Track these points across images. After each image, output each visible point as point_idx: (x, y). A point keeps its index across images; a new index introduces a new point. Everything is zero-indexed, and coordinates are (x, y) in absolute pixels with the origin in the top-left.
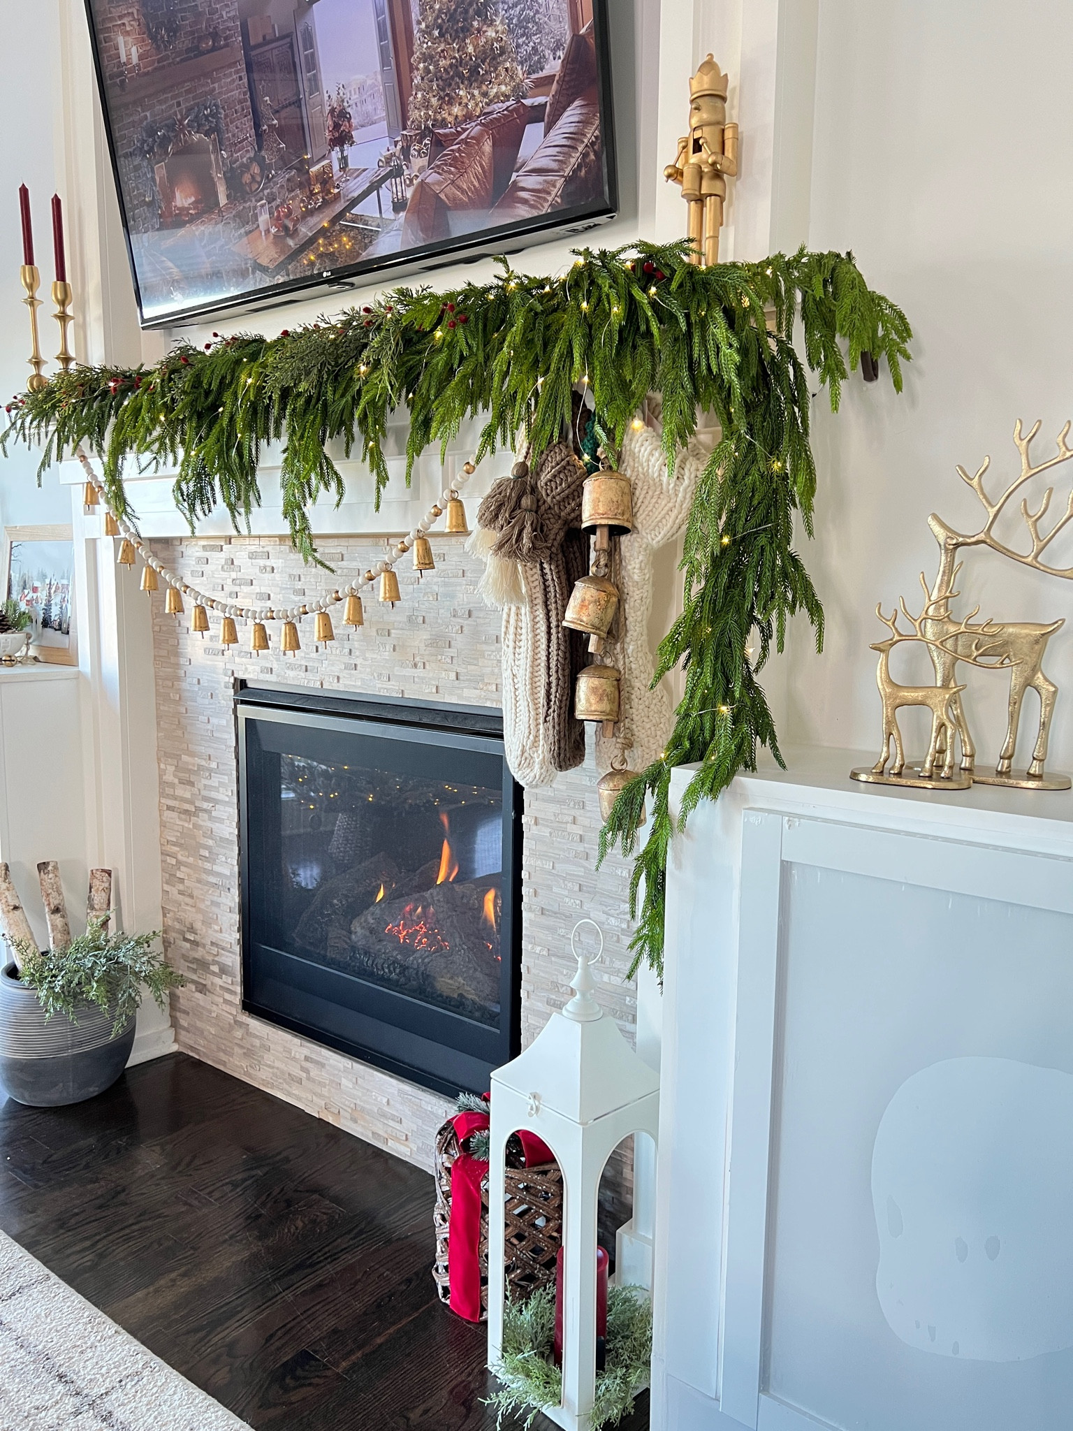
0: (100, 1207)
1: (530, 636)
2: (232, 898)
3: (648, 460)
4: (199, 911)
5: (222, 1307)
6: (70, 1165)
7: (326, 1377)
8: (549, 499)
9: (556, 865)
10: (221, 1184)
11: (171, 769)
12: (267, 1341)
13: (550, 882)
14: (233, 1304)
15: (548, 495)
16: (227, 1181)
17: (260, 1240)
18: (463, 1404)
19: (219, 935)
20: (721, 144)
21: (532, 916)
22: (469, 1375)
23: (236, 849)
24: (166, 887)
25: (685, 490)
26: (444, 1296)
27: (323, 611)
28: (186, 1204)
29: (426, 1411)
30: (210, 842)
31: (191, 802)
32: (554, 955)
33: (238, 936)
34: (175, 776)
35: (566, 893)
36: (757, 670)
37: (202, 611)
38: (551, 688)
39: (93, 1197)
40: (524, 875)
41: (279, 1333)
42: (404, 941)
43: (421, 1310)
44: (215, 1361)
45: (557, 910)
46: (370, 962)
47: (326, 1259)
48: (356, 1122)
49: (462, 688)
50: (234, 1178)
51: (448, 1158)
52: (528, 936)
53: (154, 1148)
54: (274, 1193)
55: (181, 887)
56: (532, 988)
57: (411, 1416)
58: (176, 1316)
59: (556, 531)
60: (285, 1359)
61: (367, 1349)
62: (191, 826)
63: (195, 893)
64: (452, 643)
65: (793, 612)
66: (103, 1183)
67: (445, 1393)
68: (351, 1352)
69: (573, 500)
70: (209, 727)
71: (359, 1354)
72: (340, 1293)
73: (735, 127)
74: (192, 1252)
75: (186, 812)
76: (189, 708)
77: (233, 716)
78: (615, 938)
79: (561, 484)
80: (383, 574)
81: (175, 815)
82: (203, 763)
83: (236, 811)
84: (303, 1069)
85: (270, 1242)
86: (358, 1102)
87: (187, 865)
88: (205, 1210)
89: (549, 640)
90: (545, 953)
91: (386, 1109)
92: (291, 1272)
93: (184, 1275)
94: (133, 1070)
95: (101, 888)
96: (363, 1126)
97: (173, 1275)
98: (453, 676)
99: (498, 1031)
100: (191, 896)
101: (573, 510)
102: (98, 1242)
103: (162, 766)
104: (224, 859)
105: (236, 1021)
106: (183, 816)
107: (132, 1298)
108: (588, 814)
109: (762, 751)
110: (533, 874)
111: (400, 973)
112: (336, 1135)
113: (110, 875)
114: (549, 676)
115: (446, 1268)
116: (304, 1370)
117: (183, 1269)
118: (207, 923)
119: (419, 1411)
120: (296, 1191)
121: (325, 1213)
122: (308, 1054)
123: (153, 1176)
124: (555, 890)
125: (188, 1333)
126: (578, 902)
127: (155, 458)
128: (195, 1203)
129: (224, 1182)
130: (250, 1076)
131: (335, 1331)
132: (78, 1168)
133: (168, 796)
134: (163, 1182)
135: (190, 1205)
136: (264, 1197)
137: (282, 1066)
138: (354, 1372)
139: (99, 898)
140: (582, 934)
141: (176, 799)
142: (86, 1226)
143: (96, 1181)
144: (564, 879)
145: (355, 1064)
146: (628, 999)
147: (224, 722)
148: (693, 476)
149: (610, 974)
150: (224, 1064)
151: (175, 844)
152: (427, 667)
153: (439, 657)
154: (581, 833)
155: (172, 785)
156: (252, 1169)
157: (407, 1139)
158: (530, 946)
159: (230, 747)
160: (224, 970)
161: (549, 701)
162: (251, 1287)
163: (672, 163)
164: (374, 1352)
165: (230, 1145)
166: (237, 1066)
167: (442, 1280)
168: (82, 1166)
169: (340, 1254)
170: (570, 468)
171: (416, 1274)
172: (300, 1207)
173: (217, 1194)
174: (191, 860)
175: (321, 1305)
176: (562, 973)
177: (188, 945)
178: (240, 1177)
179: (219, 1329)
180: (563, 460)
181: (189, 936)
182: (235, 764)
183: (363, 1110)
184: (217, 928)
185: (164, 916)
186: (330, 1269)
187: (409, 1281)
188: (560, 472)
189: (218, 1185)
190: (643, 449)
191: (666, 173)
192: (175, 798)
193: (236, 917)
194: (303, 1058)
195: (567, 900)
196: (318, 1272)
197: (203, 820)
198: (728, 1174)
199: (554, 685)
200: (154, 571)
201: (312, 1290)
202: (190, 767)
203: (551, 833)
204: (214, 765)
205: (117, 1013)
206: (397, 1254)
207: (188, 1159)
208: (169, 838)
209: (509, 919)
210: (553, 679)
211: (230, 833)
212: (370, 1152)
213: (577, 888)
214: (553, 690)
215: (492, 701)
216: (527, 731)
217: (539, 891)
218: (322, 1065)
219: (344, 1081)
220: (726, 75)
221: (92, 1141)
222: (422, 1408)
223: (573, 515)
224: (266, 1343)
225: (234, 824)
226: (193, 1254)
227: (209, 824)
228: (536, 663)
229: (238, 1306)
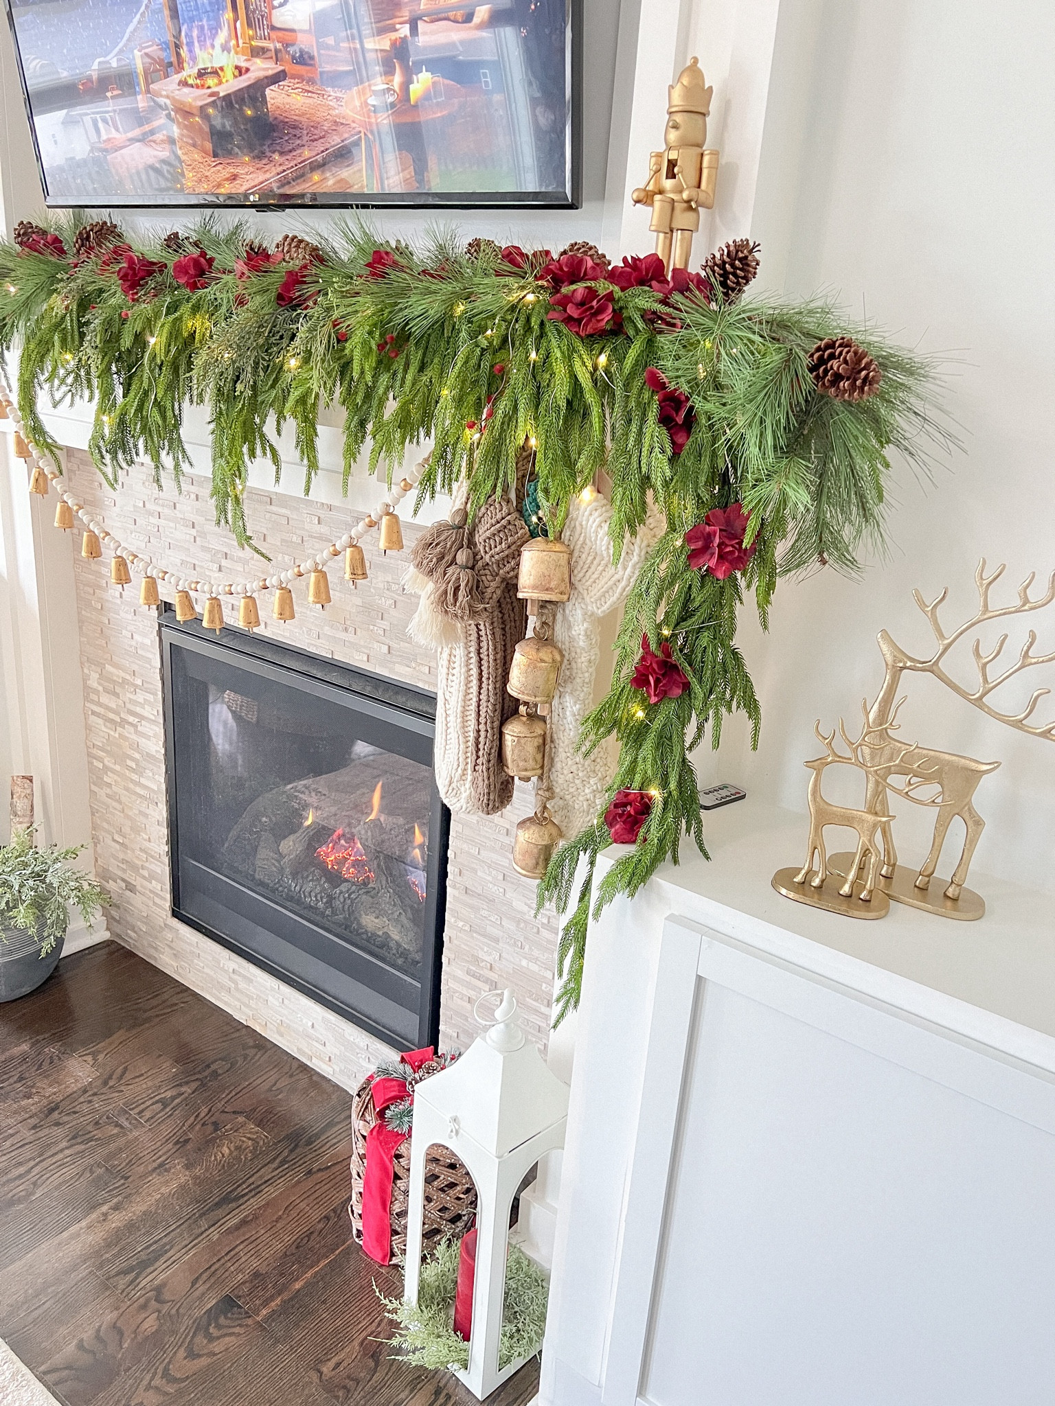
0: (34, 1127)
1: (463, 670)
2: (160, 812)
3: (596, 532)
4: (128, 817)
5: (151, 1245)
6: (5, 1077)
7: (247, 1325)
8: (487, 558)
9: (481, 852)
10: (150, 1102)
11: (94, 676)
12: (193, 1284)
13: (474, 866)
14: (161, 1243)
15: (486, 552)
16: (157, 1098)
17: (187, 1169)
18: (372, 1356)
19: (147, 844)
20: (698, 173)
21: (456, 893)
22: (379, 1325)
23: (164, 767)
24: (93, 788)
25: (634, 566)
26: (358, 1237)
27: (248, 594)
28: (117, 1125)
29: (338, 1365)
30: (137, 756)
31: (117, 713)
32: (476, 932)
33: (166, 848)
34: (99, 683)
35: (490, 878)
36: (690, 748)
37: (122, 564)
38: (479, 736)
39: (27, 1115)
40: (450, 853)
41: (205, 1277)
42: (332, 867)
43: (337, 1252)
44: (144, 1307)
45: (480, 892)
46: (298, 888)
47: (250, 1191)
48: (282, 1036)
49: (394, 663)
50: (163, 1096)
51: (365, 1126)
52: (452, 910)
53: (85, 1058)
54: (202, 1115)
55: (109, 791)
56: (453, 956)
57: (325, 1370)
58: (107, 1256)
59: (493, 587)
60: (209, 1306)
61: (286, 1296)
62: (117, 735)
63: (123, 799)
64: (385, 616)
65: (730, 710)
66: (36, 1099)
67: (356, 1343)
68: (272, 1298)
69: (513, 558)
70: (133, 643)
71: (278, 1301)
72: (263, 1232)
73: (716, 154)
74: (122, 1181)
75: (112, 721)
76: (111, 620)
77: (157, 638)
78: (535, 930)
79: (501, 543)
80: (313, 574)
81: (100, 721)
82: (128, 677)
83: (162, 731)
84: (231, 979)
85: (198, 1171)
86: (284, 1019)
87: (113, 771)
88: (136, 1133)
89: (480, 688)
90: (467, 928)
91: (311, 1031)
92: (218, 1205)
93: (116, 1208)
94: (67, 960)
95: (23, 795)
96: (288, 1041)
97: (105, 1208)
98: (385, 649)
99: (419, 985)
100: (120, 803)
101: (513, 569)
102: (32, 1168)
103: (86, 671)
104: (151, 774)
105: (165, 924)
106: (108, 724)
107: (65, 1234)
108: (516, 812)
109: (686, 842)
110: (458, 854)
111: (327, 903)
112: (262, 1044)
113: (31, 781)
114: (479, 723)
115: (360, 1215)
116: (226, 1318)
117: (115, 1200)
118: (136, 830)
119: (331, 1364)
120: (223, 1112)
121: (249, 1139)
122: (236, 967)
123: (85, 1091)
124: (479, 873)
125: (118, 1274)
126: (502, 890)
127: (70, 391)
128: (126, 1124)
129: (154, 1100)
130: (179, 974)
131: (256, 1275)
132: (11, 1081)
133: (92, 702)
134: (95, 1098)
135: (122, 1127)
136: (192, 1119)
137: (212, 973)
138: (273, 1320)
139: (21, 805)
140: (504, 919)
141: (101, 706)
142: (21, 1150)
143: (28, 1096)
144: (489, 867)
145: (281, 987)
146: (544, 985)
147: (148, 642)
148: (643, 553)
149: (530, 960)
150: (155, 959)
151: (102, 749)
152: (358, 633)
153: (371, 627)
154: (508, 827)
155: (96, 692)
156: (180, 1085)
157: (330, 1060)
158: (453, 920)
159: (155, 668)
160: (152, 877)
161: (478, 750)
162: (178, 1224)
163: (642, 186)
164: (291, 1299)
165: (160, 1056)
166: (167, 963)
167: (357, 1224)
168: (15, 1078)
169: (263, 1187)
170: (511, 527)
171: (334, 1210)
172: (226, 1131)
173: (147, 1114)
174: (117, 768)
175: (245, 1244)
176: (482, 949)
177: (118, 846)
178: (169, 1094)
179: (149, 1270)
180: (503, 518)
181: (117, 837)
182: (160, 685)
183: (288, 1027)
184: (146, 837)
185: (93, 814)
186: (254, 1203)
187: (327, 1218)
188: (499, 532)
189: (148, 1103)
190: (591, 520)
191: (635, 197)
192: (99, 704)
193: (164, 831)
194: (231, 970)
195: (491, 886)
196: (242, 1207)
197: (128, 732)
198: (623, 1224)
199: (483, 734)
200: (69, 508)
201: (237, 1227)
202: (115, 678)
203: (478, 822)
204: (139, 682)
205: (45, 934)
206: (317, 1187)
207: (119, 1071)
208: (96, 743)
209: (435, 891)
210: (482, 727)
211: (157, 751)
212: (295, 1065)
213: (501, 877)
214: (482, 739)
215: (425, 682)
216: (456, 764)
217: (464, 871)
218: (250, 981)
219: (270, 998)
220: (711, 88)
221: (25, 1047)
222: (334, 1361)
223: (512, 573)
224: (192, 1286)
225: (161, 743)
226: (123, 1184)
227: (134, 737)
228: (468, 697)
229: (165, 1244)
